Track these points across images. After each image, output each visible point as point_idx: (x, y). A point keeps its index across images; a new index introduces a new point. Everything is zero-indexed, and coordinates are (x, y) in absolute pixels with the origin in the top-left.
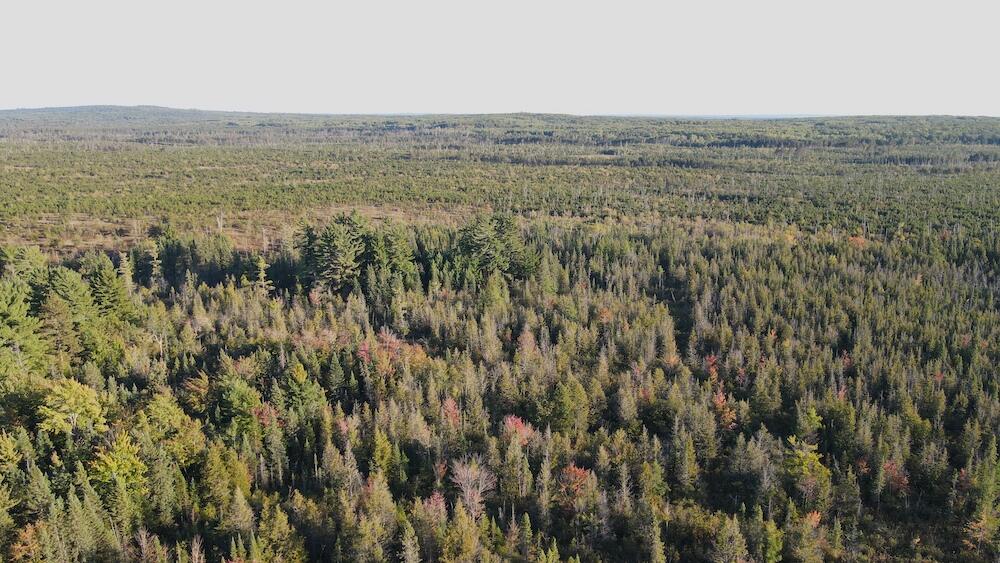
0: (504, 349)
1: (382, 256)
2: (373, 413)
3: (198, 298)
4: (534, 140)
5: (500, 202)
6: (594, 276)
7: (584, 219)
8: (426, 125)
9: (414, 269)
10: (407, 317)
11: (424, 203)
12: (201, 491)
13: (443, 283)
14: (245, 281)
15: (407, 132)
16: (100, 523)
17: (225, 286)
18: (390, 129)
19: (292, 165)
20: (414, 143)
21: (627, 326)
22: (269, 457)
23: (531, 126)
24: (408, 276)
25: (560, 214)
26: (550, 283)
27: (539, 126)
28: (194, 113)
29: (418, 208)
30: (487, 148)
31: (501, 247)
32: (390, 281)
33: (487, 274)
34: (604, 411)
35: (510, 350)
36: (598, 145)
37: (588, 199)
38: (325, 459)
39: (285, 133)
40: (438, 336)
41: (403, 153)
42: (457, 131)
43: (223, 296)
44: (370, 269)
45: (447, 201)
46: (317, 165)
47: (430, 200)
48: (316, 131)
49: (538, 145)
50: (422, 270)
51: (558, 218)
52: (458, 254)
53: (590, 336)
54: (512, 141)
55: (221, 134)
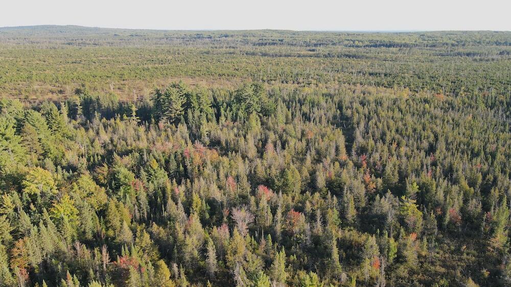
0: (258, 152)
1: (195, 104)
2: (192, 184)
3: (101, 126)
4: (274, 44)
5: (256, 76)
6: (304, 115)
7: (299, 85)
8: (217, 36)
9: (212, 111)
10: (209, 136)
11: (217, 77)
12: (106, 223)
13: (226, 118)
14: (125, 117)
15: (207, 39)
16: (56, 238)
17: (115, 120)
18: (199, 38)
19: (148, 57)
20: (211, 45)
21: (321, 140)
22: (139, 206)
23: (272, 36)
24: (209, 114)
25: (287, 82)
26: (281, 118)
27: (276, 37)
28: (96, 29)
29: (213, 79)
30: (249, 48)
31: (256, 99)
32: (199, 117)
33: (249, 113)
34: (309, 183)
35: (261, 152)
36: (306, 46)
37: (301, 75)
38: (168, 207)
39: (144, 40)
40: (224, 145)
41: (206, 50)
42: (233, 39)
43: (114, 125)
44: (189, 111)
45: (228, 76)
46: (161, 57)
47: (220, 75)
48: (160, 39)
49: (275, 46)
50: (216, 112)
51: (286, 84)
52: (234, 103)
53: (302, 145)
54: (262, 44)
55: (111, 40)
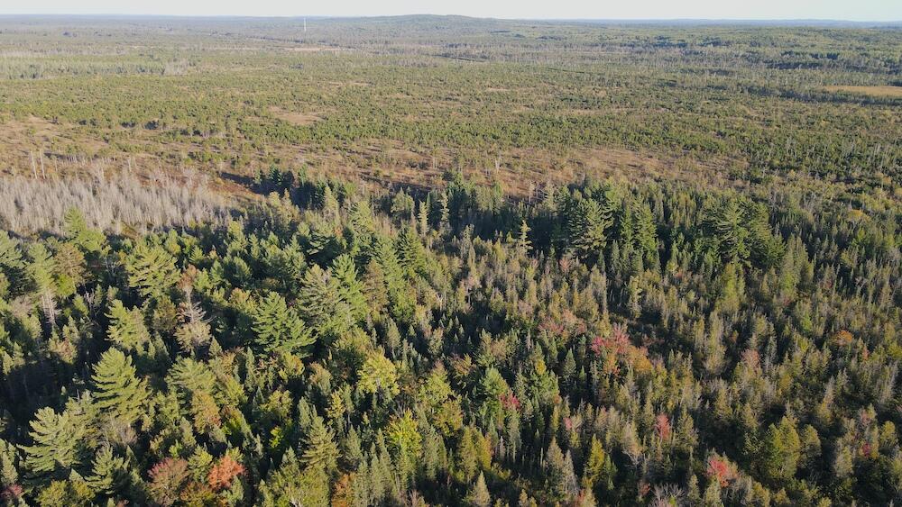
0: (728, 353)
1: (628, 232)
2: (595, 412)
3: (472, 251)
4: (814, 65)
5: (758, 155)
6: (844, 272)
7: (850, 186)
8: (698, 42)
9: (654, 245)
10: (641, 302)
11: (680, 149)
13: (680, 263)
14: (510, 238)
15: (677, 50)
17: (494, 243)
18: (662, 45)
19: (565, 91)
20: (683, 65)
21: (865, 354)
22: (506, 439)
23: (813, 46)
24: (649, 253)
25: (822, 176)
26: (790, 277)
27: (823, 46)
29: (672, 156)
30: (756, 77)
31: (744, 233)
32: (631, 256)
33: (726, 261)
34: (817, 458)
35: (734, 355)
36: (890, 73)
37: (860, 158)
38: (549, 454)
39: (563, 48)
40: (666, 325)
41: (669, 77)
42: (729, 51)
43: (491, 251)
44: (615, 244)
45: (703, 149)
46: (587, 91)
47: (686, 147)
48: (592, 45)
49: (817, 71)
50: (663, 247)
51: (818, 182)
52: (700, 237)
53: (819, 359)
54: (788, 66)
55: (508, 48)
